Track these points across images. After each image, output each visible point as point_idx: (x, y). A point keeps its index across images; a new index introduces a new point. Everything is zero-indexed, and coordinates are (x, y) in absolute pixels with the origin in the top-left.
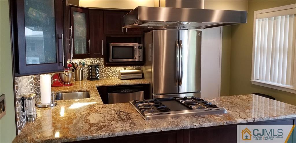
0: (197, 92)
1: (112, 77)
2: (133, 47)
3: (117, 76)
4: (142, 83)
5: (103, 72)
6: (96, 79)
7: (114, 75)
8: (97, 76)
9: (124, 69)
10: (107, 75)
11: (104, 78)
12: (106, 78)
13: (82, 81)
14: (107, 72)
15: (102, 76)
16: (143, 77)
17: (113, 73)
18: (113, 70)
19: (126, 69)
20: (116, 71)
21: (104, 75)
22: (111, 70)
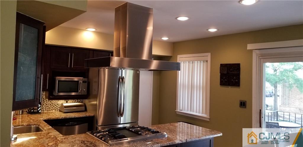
0: (135, 122)
1: (54, 111)
2: (78, 82)
3: (59, 109)
4: (86, 116)
5: (44, 105)
6: (38, 112)
7: (55, 108)
8: (39, 110)
9: (65, 102)
10: (47, 108)
11: (45, 111)
12: (46, 111)
13: (22, 115)
14: (48, 105)
15: (42, 110)
16: (86, 110)
17: (54, 106)
18: (55, 103)
19: (68, 102)
20: (58, 104)
21: (45, 108)
22: (53, 104)
